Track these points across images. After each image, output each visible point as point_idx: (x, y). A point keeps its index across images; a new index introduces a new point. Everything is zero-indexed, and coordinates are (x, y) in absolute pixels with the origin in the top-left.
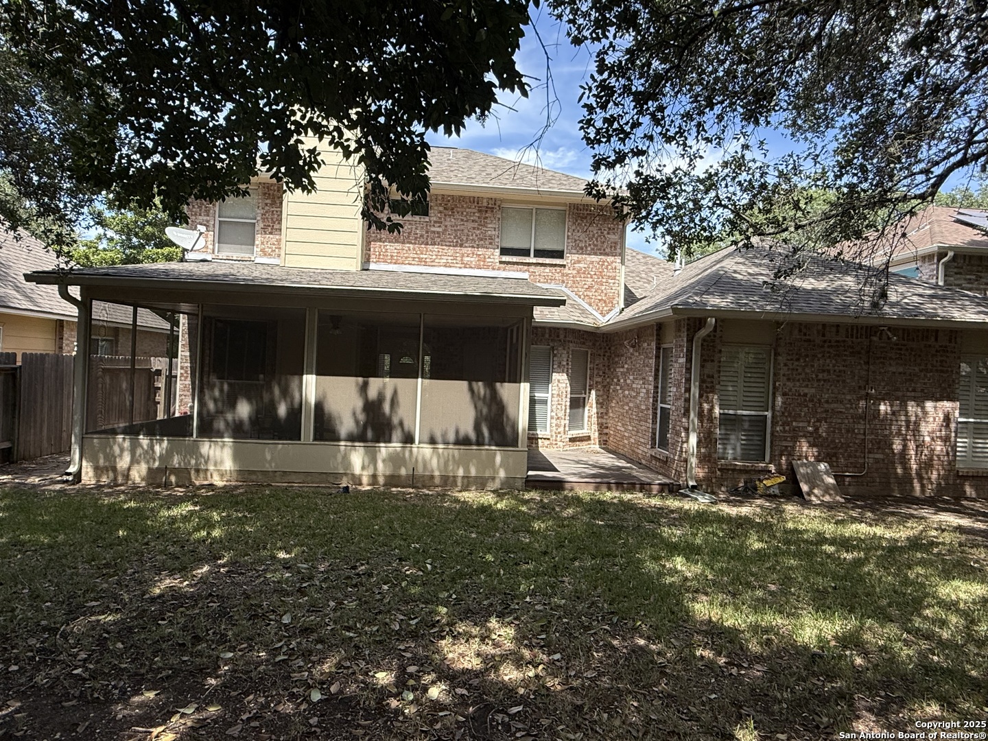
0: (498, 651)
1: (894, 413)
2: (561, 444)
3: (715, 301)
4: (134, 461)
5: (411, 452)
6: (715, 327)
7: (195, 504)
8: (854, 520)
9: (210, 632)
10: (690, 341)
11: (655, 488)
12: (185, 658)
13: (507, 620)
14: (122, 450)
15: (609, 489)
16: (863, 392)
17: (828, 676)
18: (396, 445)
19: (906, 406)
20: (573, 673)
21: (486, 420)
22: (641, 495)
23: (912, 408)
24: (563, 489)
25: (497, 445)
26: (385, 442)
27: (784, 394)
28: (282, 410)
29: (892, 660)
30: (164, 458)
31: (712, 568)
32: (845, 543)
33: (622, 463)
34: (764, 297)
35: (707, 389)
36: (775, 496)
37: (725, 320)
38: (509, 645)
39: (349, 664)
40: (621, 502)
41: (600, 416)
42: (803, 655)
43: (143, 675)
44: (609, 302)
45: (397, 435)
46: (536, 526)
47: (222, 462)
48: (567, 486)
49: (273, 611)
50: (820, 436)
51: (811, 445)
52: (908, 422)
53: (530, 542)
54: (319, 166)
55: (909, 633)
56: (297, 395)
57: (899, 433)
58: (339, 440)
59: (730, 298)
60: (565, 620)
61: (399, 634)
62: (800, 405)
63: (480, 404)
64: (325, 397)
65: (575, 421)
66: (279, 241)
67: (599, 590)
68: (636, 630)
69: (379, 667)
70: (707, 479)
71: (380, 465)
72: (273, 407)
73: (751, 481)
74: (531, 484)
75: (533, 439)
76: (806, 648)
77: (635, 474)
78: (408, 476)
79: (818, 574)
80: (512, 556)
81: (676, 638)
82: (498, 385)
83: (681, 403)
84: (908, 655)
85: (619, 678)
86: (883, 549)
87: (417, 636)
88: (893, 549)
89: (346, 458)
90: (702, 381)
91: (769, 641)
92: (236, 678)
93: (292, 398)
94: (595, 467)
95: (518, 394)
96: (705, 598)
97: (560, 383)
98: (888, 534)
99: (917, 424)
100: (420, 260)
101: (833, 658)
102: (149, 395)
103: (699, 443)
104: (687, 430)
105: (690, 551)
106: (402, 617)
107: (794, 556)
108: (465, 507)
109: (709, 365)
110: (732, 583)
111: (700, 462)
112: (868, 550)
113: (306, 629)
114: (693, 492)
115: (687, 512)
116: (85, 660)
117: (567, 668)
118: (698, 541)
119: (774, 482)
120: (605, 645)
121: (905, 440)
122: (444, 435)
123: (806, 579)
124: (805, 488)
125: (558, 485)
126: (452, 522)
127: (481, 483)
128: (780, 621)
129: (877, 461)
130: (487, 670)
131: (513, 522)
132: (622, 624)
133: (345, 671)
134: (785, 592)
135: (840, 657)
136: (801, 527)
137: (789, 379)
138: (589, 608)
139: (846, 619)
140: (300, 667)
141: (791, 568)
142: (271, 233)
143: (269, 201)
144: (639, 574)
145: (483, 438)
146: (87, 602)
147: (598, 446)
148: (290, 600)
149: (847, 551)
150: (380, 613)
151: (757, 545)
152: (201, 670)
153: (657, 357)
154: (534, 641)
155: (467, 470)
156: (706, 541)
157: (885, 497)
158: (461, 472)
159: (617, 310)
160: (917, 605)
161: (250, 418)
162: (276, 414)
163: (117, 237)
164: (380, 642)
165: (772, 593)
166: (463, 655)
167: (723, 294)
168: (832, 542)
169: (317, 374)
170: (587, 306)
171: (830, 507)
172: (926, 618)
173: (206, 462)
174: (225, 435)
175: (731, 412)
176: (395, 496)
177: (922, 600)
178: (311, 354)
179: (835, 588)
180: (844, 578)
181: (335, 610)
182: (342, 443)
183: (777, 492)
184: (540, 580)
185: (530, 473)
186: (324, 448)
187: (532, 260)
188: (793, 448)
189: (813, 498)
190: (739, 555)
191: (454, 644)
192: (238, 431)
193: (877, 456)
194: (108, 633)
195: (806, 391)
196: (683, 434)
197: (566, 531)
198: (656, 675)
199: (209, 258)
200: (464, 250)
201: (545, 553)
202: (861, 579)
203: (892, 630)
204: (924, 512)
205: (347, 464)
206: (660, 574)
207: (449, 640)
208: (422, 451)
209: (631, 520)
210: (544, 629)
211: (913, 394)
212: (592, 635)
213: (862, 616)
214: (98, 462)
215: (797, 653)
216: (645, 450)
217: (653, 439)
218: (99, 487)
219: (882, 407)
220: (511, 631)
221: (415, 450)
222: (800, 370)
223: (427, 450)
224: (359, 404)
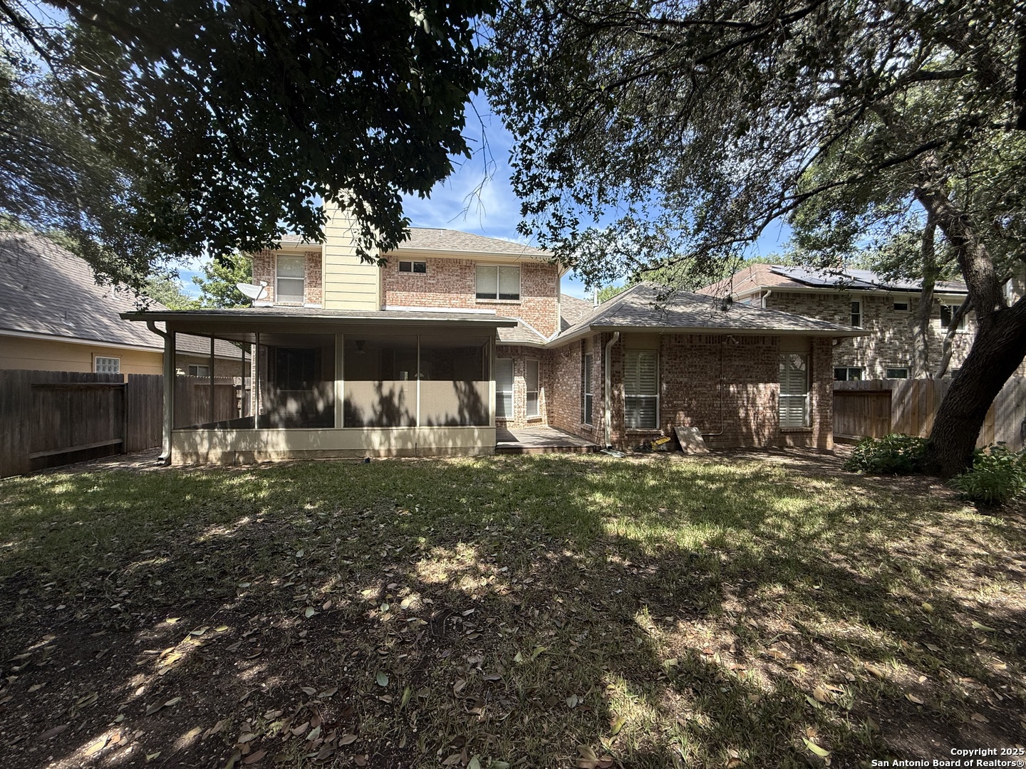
0: (461, 567)
1: (739, 392)
2: (522, 425)
3: (619, 321)
4: (212, 446)
5: (414, 432)
6: (620, 338)
7: (252, 475)
8: (716, 463)
9: (236, 568)
10: (604, 349)
11: (584, 450)
12: (210, 590)
13: (471, 544)
14: (202, 439)
15: (553, 451)
16: (718, 380)
17: (702, 570)
18: (404, 428)
19: (746, 387)
20: (515, 581)
21: (466, 407)
22: (574, 454)
23: (750, 388)
24: (522, 453)
25: (475, 425)
26: (396, 426)
27: (667, 383)
28: (321, 406)
29: (747, 555)
30: (235, 443)
31: (621, 499)
32: (711, 478)
33: (563, 435)
34: (652, 317)
35: (616, 380)
36: (664, 451)
37: (626, 333)
38: (470, 562)
39: (342, 585)
40: (561, 459)
41: (548, 405)
42: (684, 556)
43: (171, 605)
44: (550, 329)
45: (404, 420)
46: (500, 478)
47: (277, 444)
48: (525, 450)
49: (291, 549)
50: (692, 410)
51: (687, 416)
52: (748, 398)
53: (494, 489)
54: (326, 221)
55: (757, 536)
56: (331, 395)
57: (743, 405)
58: (363, 426)
59: (629, 319)
60: (513, 542)
61: (386, 560)
62: (678, 389)
63: (462, 396)
64: (351, 395)
65: (531, 409)
66: (321, 292)
67: (540, 519)
68: (565, 545)
69: (366, 586)
70: (619, 442)
71: (393, 441)
72: (313, 403)
73: (648, 442)
74: (499, 451)
75: (501, 423)
76: (686, 551)
77: (570, 441)
78: (412, 449)
79: (693, 499)
80: (479, 499)
81: (593, 550)
82: (474, 383)
83: (599, 391)
84: (758, 551)
85: (550, 582)
86: (736, 480)
87: (400, 561)
88: (743, 481)
89: (368, 438)
90: (613, 376)
91: (660, 548)
92: (247, 603)
93: (328, 398)
94: (544, 437)
95: (488, 391)
96: (615, 520)
97: (519, 384)
98: (739, 471)
99: (754, 399)
100: (421, 303)
101: (705, 556)
102: (233, 403)
103: (612, 417)
104: (604, 409)
105: (606, 489)
106: (390, 547)
107: (677, 489)
108: (452, 468)
109: (616, 364)
110: (634, 509)
111: (614, 430)
112: (726, 482)
113: (314, 561)
114: (609, 451)
115: (605, 464)
116: (125, 597)
117: (511, 577)
118: (612, 482)
119: (662, 442)
120: (541, 558)
121: (747, 410)
122: (437, 419)
123: (685, 503)
124: (683, 444)
125: (518, 450)
126: (440, 478)
127: (465, 451)
128: (667, 533)
129: (729, 425)
130: (450, 582)
131: (482, 476)
132: (554, 542)
133: (338, 591)
134: (671, 512)
135: (710, 556)
136: (681, 469)
137: (669, 372)
138: (532, 532)
139: (713, 528)
140: (302, 590)
141: (674, 497)
142: (315, 287)
143: (313, 265)
144: (569, 506)
145: (465, 420)
146: (143, 550)
147: (547, 425)
148: (306, 539)
149: (713, 484)
150: (374, 545)
151: (652, 483)
152: (220, 598)
153: (583, 362)
154: (489, 558)
155: (454, 442)
156: (617, 482)
157: (735, 449)
158: (450, 444)
159: (557, 333)
160: (761, 516)
161: (297, 412)
162: (316, 410)
163: (214, 298)
164: (370, 567)
165: (662, 514)
166: (433, 573)
167: (624, 317)
168: (702, 478)
169: (345, 380)
170: (536, 332)
171: (700, 456)
172: (768, 524)
173: (266, 446)
174: (280, 425)
175: (633, 396)
176: (402, 464)
177: (764, 512)
178: (340, 366)
179: (705, 508)
180: (711, 501)
181: (339, 545)
182: (366, 428)
183: (665, 448)
184: (498, 514)
185: (499, 443)
186: (352, 432)
187: (498, 301)
188: (675, 417)
189: (689, 451)
190: (640, 490)
191: (428, 565)
192: (289, 423)
193: (729, 421)
194: (152, 573)
195: (681, 380)
196: (601, 412)
197: (521, 480)
198: (577, 578)
199: (271, 305)
200: (451, 295)
201: (504, 496)
202: (723, 500)
203: (745, 534)
204: (762, 456)
205: (370, 442)
206: (584, 506)
207: (424, 561)
208: (423, 431)
209: (567, 470)
210: (496, 549)
211: (750, 379)
212: (532, 551)
213: (724, 526)
214: (184, 449)
215: (680, 555)
216: (577, 425)
217: (583, 417)
218: (185, 467)
219: (731, 389)
220: (472, 552)
221: (417, 431)
222: (677, 366)
223: (426, 430)
224: (376, 399)
